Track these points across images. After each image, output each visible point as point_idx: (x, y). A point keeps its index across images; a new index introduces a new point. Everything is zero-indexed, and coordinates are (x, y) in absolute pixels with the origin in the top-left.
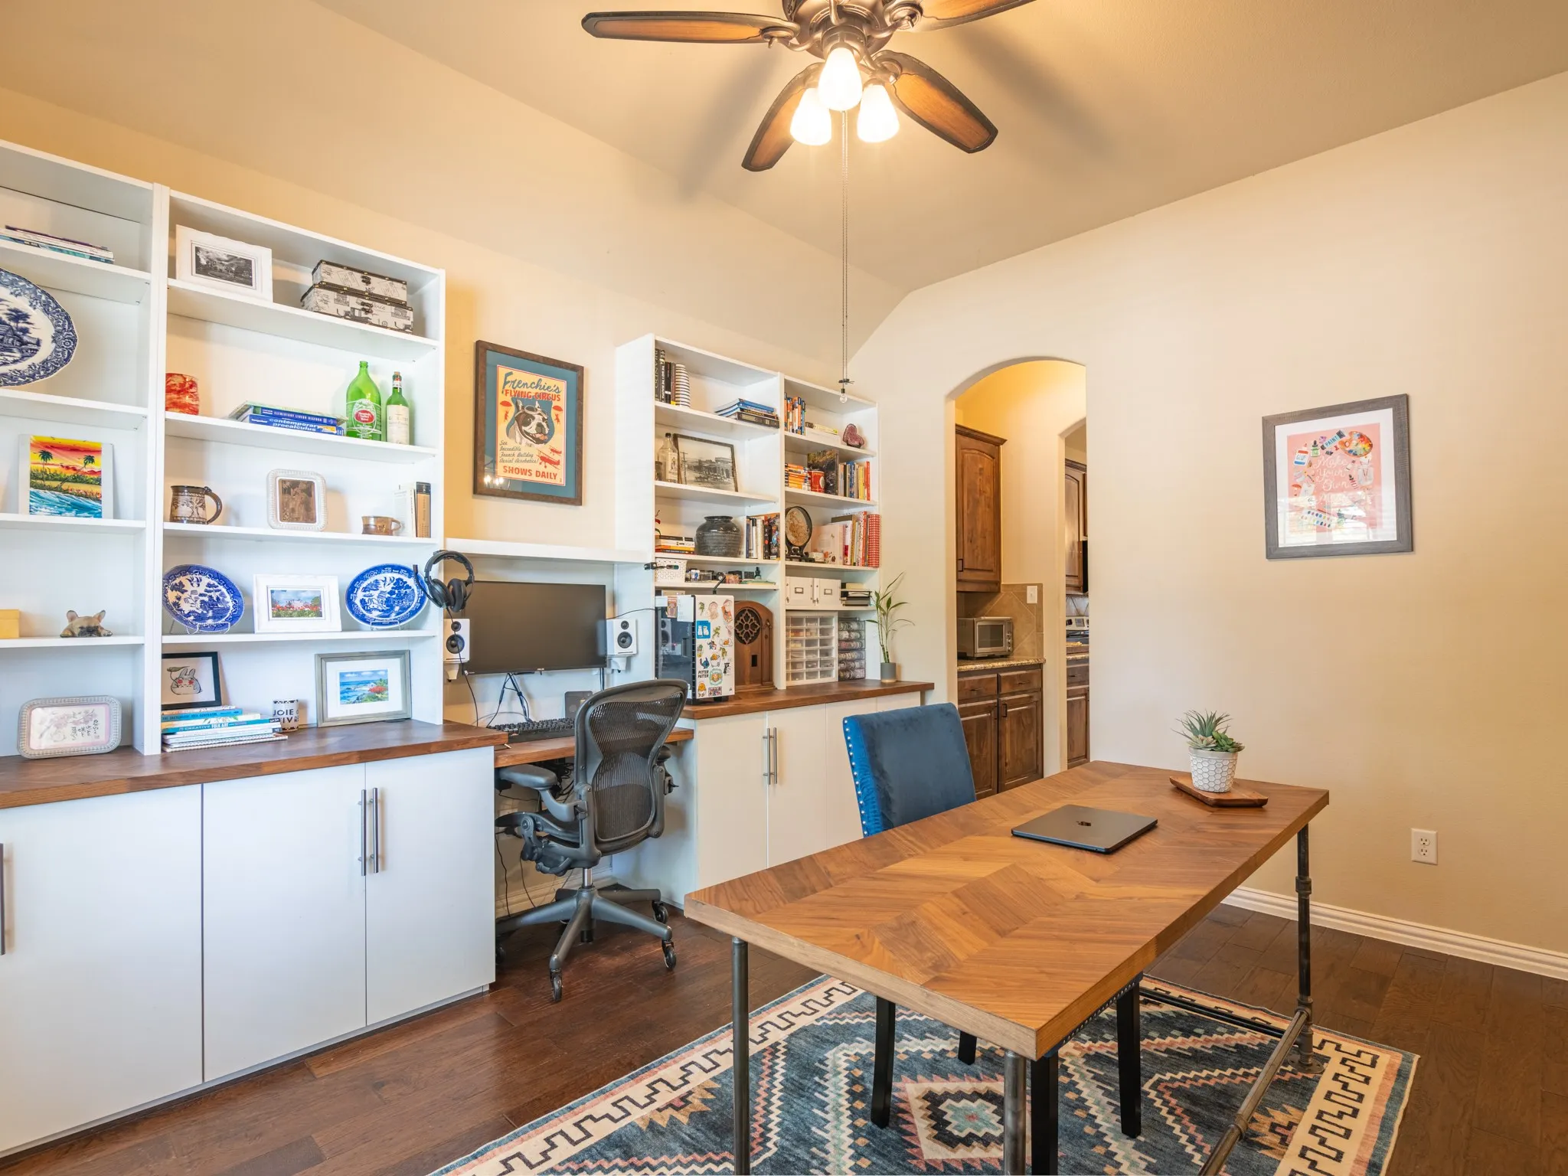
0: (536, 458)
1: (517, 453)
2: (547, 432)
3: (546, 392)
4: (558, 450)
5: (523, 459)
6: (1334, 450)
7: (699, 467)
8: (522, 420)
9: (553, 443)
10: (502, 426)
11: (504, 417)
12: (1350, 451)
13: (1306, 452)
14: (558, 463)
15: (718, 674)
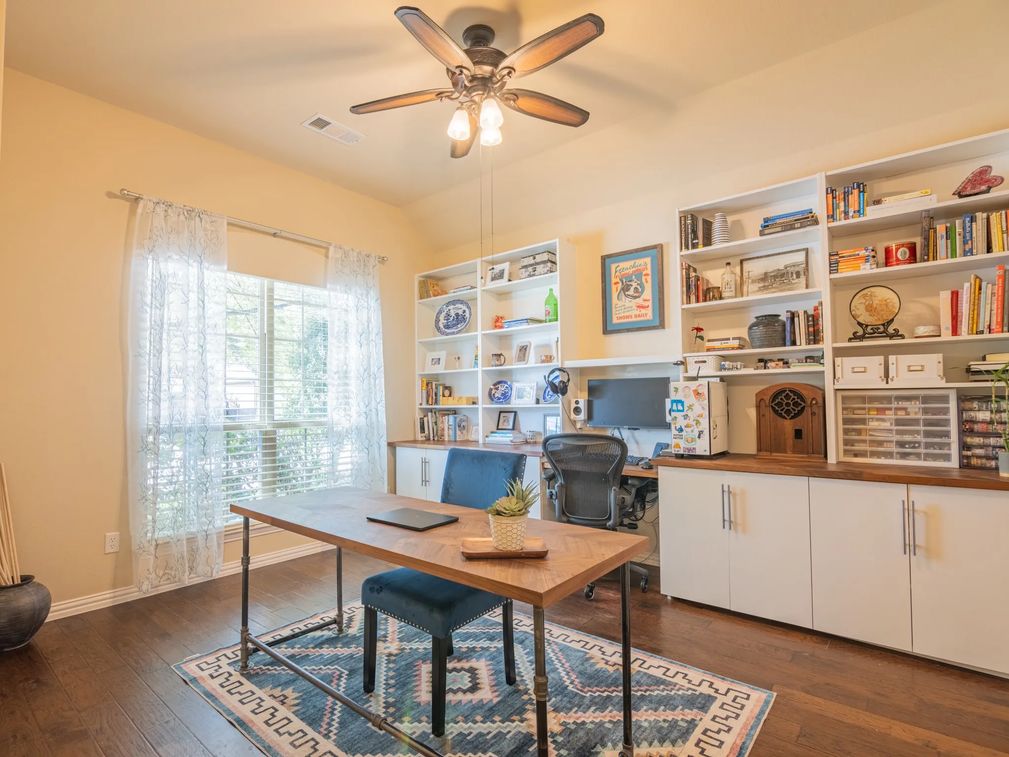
0: (634, 307)
1: (623, 308)
2: (640, 291)
3: (639, 268)
4: (647, 299)
5: (627, 310)
7: (765, 277)
8: (625, 289)
9: (644, 296)
10: (615, 295)
11: (615, 291)
14: (648, 307)
15: (692, 438)
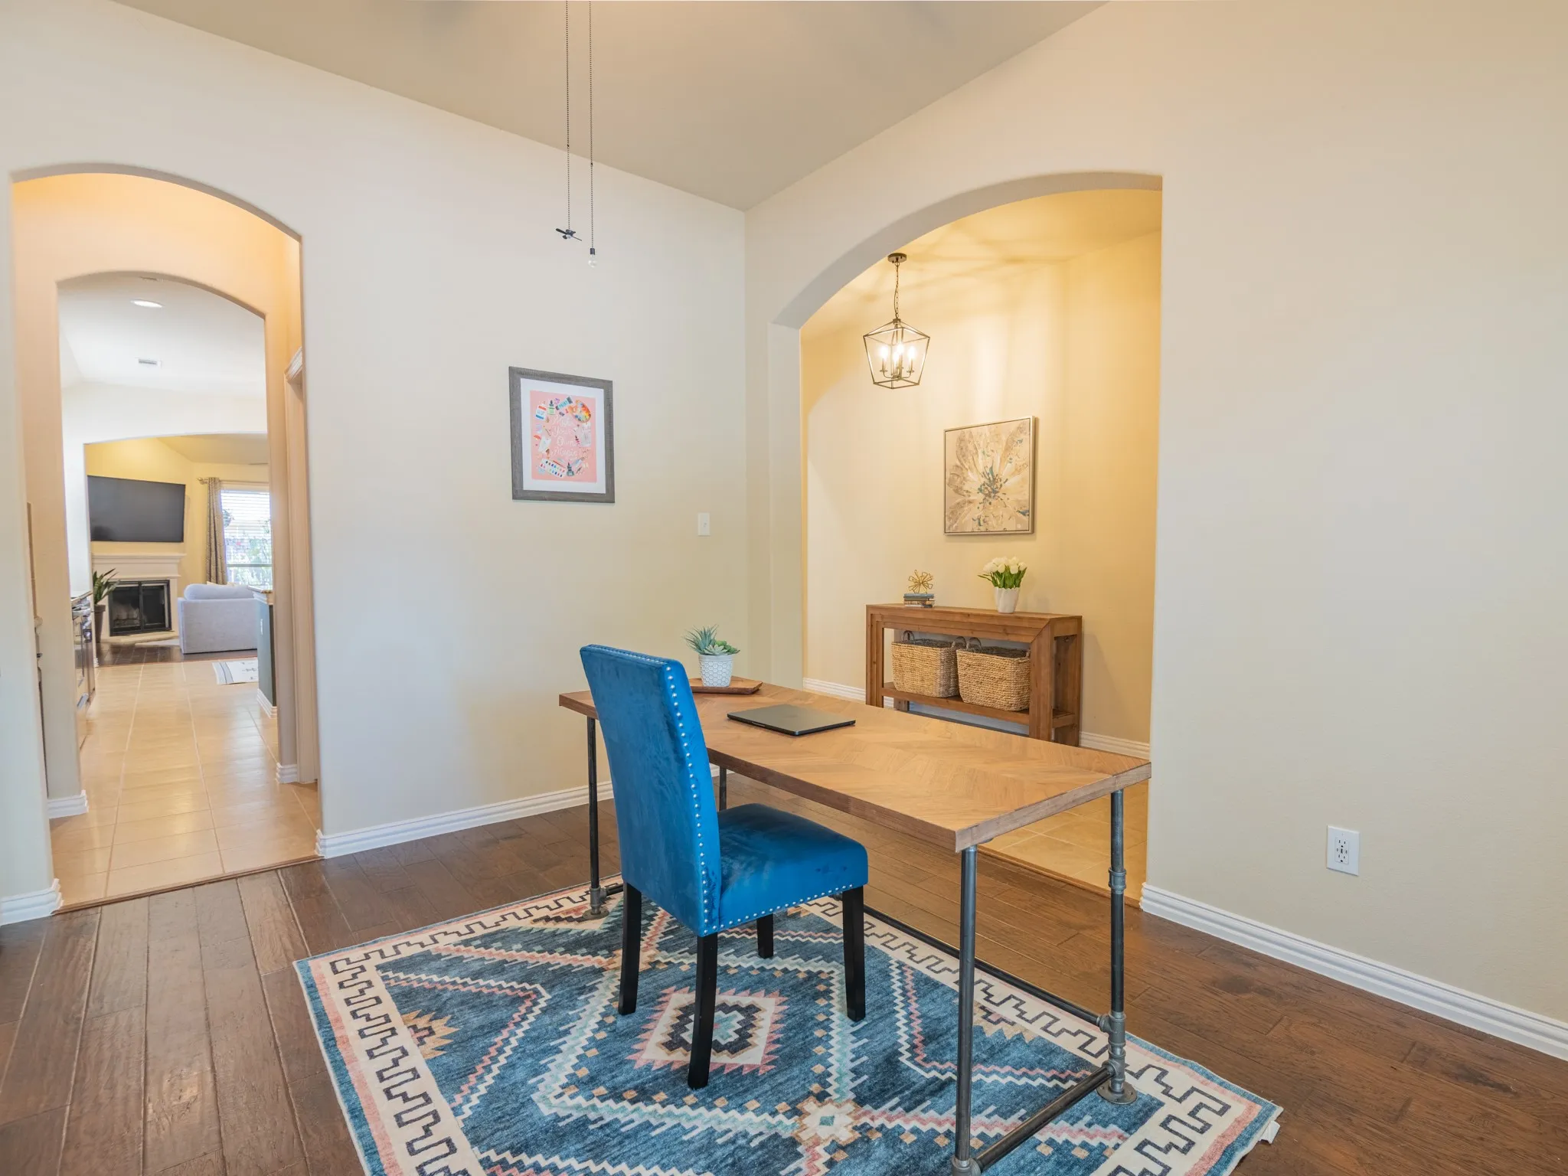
6: (564, 412)
12: (576, 417)
13: (545, 409)
